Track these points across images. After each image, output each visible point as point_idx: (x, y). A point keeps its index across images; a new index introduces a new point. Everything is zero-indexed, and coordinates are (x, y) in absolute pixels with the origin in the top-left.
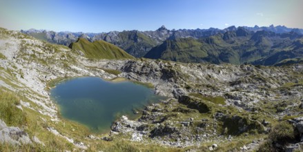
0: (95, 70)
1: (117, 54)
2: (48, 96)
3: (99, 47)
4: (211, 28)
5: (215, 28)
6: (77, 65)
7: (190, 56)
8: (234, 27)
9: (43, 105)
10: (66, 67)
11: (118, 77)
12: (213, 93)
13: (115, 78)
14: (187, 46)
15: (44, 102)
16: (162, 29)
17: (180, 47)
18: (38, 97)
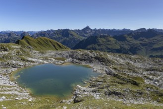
0: (48, 59)
1: (56, 46)
2: (16, 85)
3: (42, 42)
4: (124, 29)
5: (128, 29)
6: (32, 58)
7: (107, 47)
8: (144, 29)
9: (16, 93)
10: (23, 60)
11: (65, 62)
12: (134, 74)
13: (63, 63)
14: (104, 40)
15: (16, 90)
16: (87, 28)
17: (100, 41)
18: (8, 89)
